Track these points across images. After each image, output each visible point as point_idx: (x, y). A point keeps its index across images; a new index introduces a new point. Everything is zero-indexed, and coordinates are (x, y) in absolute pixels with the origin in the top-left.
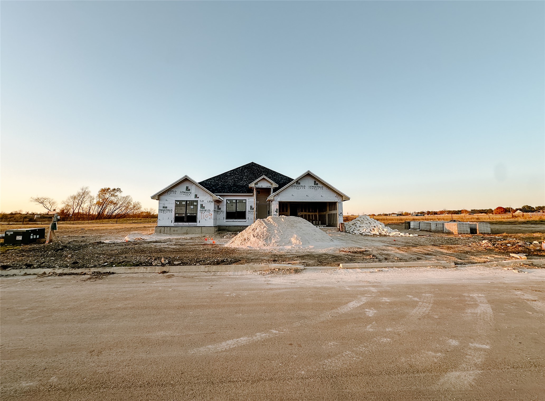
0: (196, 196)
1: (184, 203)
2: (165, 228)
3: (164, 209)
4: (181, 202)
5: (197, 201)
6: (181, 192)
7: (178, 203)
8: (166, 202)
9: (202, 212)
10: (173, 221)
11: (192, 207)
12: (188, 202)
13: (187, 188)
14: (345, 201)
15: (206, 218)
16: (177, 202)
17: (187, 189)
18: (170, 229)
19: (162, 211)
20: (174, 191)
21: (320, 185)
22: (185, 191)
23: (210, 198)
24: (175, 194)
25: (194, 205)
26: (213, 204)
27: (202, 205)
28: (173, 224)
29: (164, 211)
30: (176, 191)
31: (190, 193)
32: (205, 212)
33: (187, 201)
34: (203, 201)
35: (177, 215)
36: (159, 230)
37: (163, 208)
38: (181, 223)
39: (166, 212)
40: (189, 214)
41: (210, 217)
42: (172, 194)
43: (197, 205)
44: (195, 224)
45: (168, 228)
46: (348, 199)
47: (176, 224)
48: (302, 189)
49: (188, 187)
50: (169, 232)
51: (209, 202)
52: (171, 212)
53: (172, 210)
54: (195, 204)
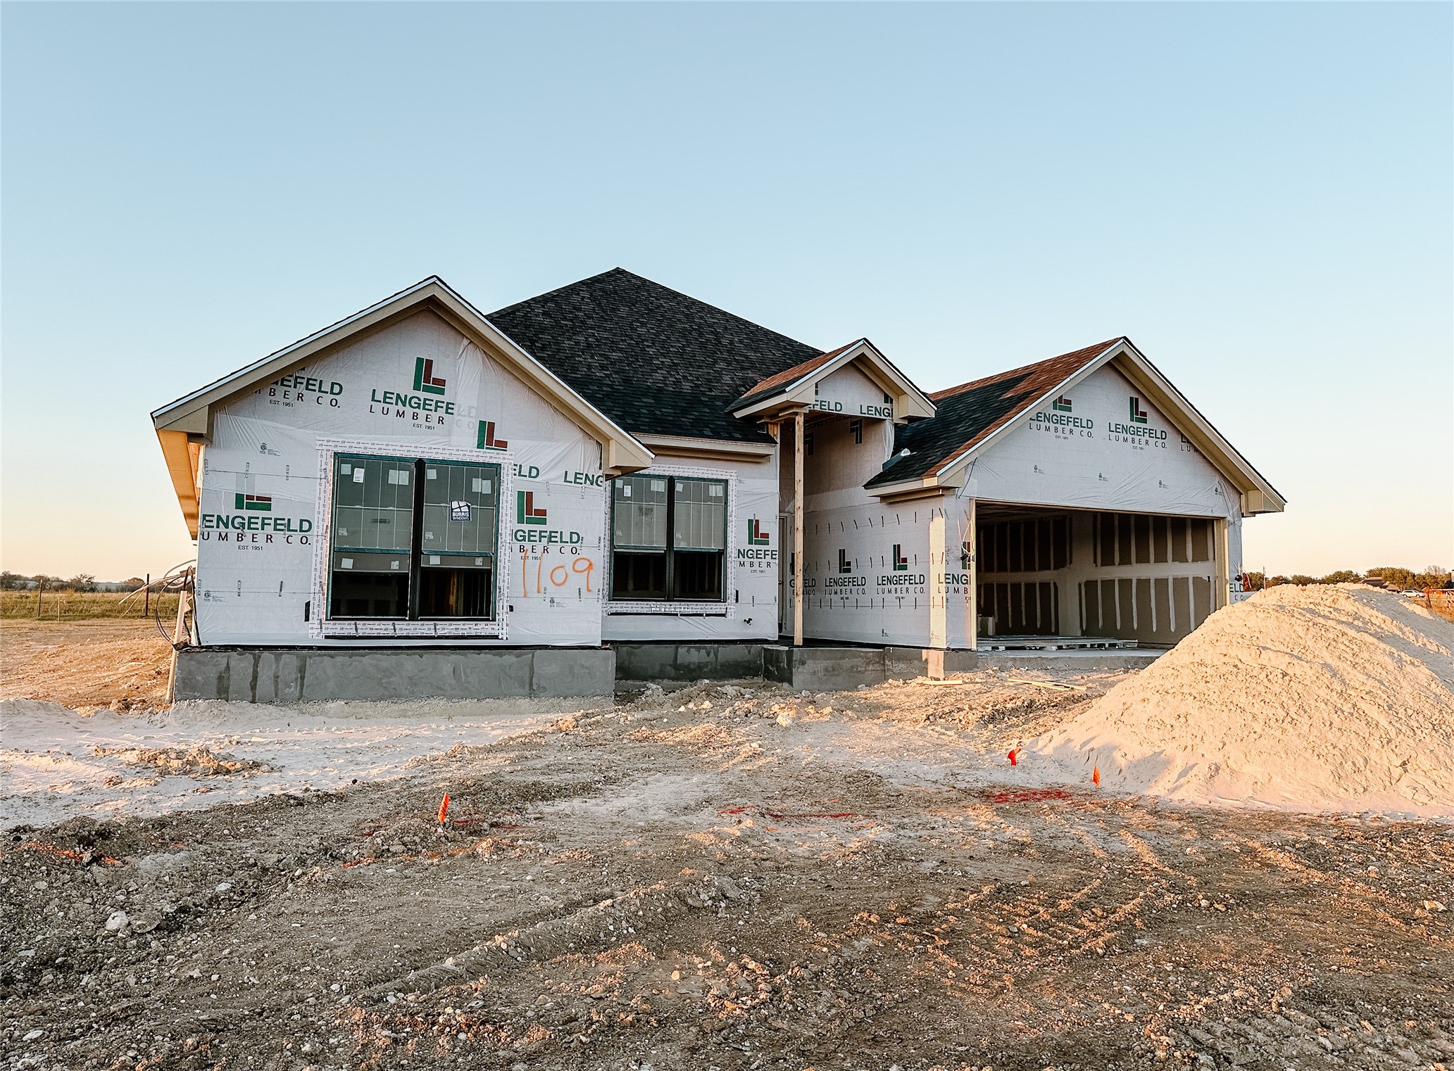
0: (487, 434)
1: (400, 478)
2: (257, 660)
3: (247, 513)
4: (378, 465)
5: (492, 472)
6: (380, 396)
7: (359, 476)
8: (260, 464)
9: (528, 545)
10: (321, 607)
11: (460, 508)
12: (431, 474)
13: (424, 370)
14: (1254, 514)
15: (552, 591)
16: (346, 469)
17: (425, 374)
18: (302, 670)
19: (233, 533)
20: (326, 387)
21: (1154, 422)
22: (407, 388)
23: (582, 457)
24: (334, 403)
25: (472, 498)
26: (599, 496)
27: (526, 499)
28: (315, 632)
29: (249, 533)
30: (337, 389)
31: (441, 412)
32: (552, 547)
33: (420, 465)
34: (534, 472)
35: (347, 564)
36: (213, 676)
37: (239, 505)
38: (376, 625)
39: (261, 537)
40: (435, 561)
41: (578, 581)
42: (311, 406)
43: (491, 501)
44: (482, 628)
45: (287, 657)
46: (1276, 503)
47: (346, 627)
48: (1077, 438)
49: (430, 363)
50: (293, 690)
51: (571, 477)
52: (305, 541)
53: (306, 526)
54: (481, 486)
